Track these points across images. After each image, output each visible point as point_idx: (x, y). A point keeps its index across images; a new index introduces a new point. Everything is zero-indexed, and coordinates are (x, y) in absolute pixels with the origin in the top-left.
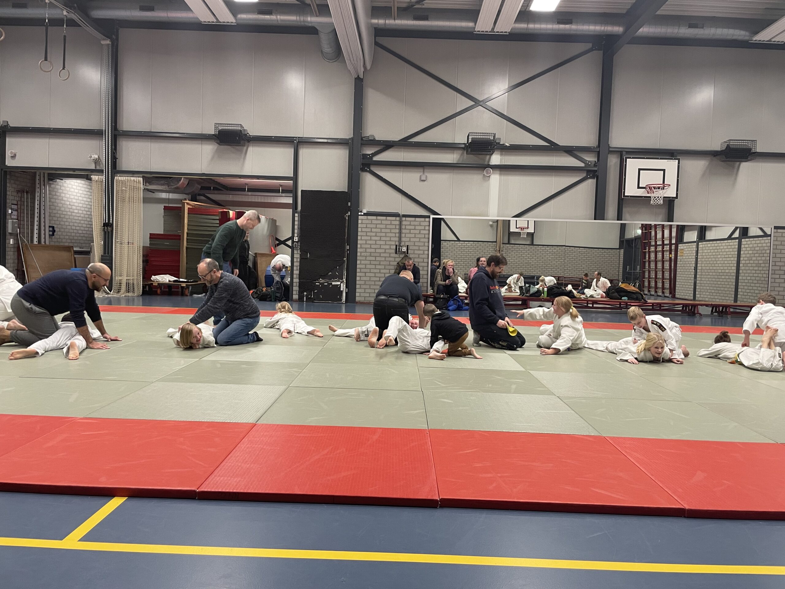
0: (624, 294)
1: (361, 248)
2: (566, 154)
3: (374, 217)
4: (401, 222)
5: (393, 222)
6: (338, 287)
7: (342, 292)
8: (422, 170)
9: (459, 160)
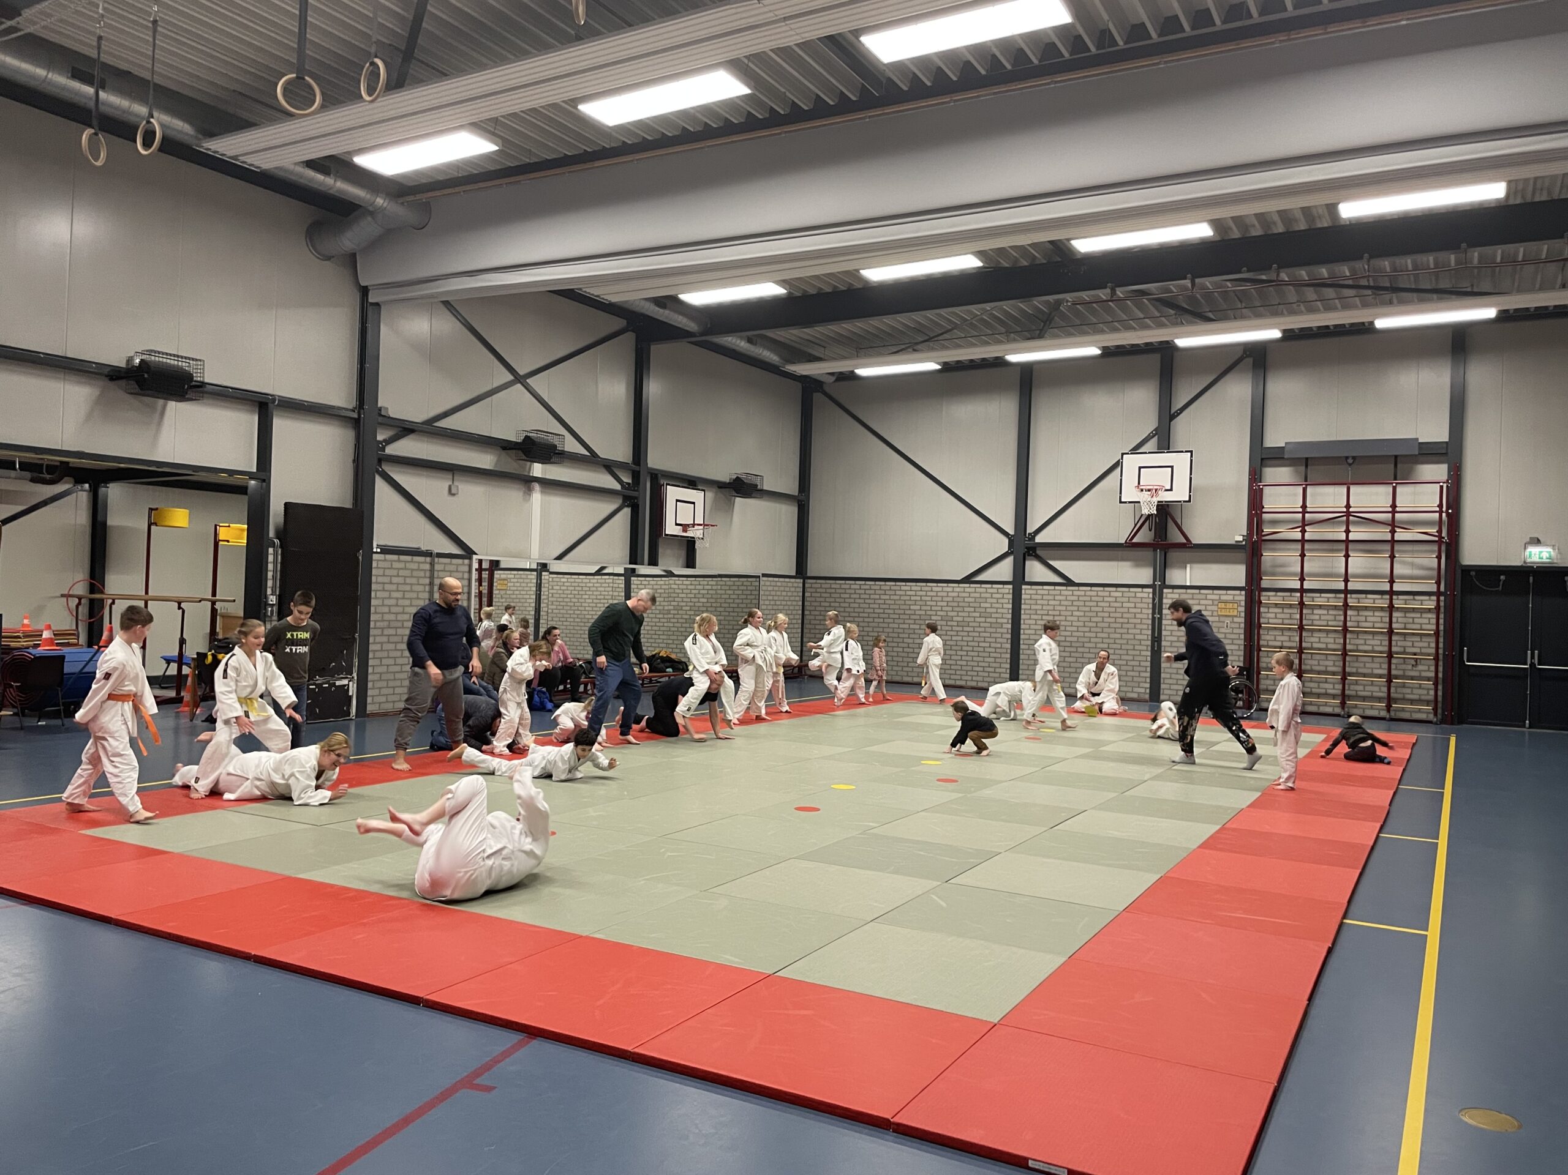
0: (668, 664)
1: (376, 613)
2: (604, 470)
3: (395, 557)
4: (432, 564)
5: (423, 566)
6: (344, 689)
7: (351, 697)
8: (451, 477)
9: (496, 464)
